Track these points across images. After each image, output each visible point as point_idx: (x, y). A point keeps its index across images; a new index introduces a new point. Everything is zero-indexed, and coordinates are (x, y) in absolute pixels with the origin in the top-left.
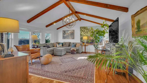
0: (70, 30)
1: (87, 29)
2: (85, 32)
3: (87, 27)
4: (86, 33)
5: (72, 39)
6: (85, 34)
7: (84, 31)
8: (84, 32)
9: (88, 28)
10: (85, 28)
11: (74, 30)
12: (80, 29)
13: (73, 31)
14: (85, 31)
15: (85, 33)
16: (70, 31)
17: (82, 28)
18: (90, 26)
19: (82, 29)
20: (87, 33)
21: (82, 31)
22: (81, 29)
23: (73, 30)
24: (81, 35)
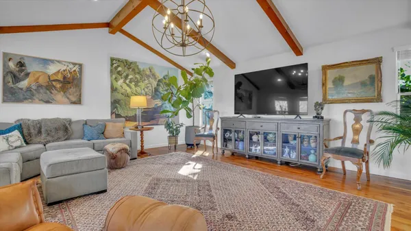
0: (58, 62)
1: (137, 71)
2: (130, 82)
3: (135, 63)
4: (132, 85)
5: (74, 103)
6: (130, 88)
7: (126, 77)
8: (127, 81)
9: (141, 67)
10: (128, 65)
11: (81, 65)
12: (112, 65)
13: (76, 68)
14: (130, 77)
15: (128, 85)
16: (63, 68)
17: (119, 63)
18: (145, 63)
19: (120, 69)
20: (136, 85)
21: (119, 73)
22: (116, 68)
23: (75, 64)
24: (113, 90)
